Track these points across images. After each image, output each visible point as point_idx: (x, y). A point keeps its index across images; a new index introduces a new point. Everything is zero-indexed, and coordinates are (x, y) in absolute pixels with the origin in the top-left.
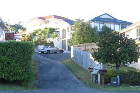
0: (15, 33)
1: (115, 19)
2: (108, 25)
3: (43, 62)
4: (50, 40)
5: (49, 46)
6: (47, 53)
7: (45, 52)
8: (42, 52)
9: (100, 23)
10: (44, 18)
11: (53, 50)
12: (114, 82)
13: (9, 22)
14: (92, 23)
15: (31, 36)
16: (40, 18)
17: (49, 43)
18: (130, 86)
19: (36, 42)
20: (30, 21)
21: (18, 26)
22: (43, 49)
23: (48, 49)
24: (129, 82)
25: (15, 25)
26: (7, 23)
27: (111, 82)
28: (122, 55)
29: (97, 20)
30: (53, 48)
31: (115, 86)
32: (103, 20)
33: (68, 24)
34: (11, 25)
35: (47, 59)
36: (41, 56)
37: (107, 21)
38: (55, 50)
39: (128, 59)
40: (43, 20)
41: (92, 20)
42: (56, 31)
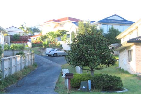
0: (32, 36)
1: (125, 20)
2: (116, 27)
3: (44, 66)
4: (59, 43)
5: (56, 49)
6: (54, 56)
7: (52, 55)
8: (50, 56)
9: (108, 25)
10: (59, 20)
11: (60, 53)
12: (83, 87)
13: (25, 25)
14: (100, 24)
15: (43, 39)
16: (54, 20)
17: (58, 46)
18: (102, 91)
19: (45, 45)
20: (45, 23)
21: (34, 28)
22: (50, 52)
23: (55, 52)
24: (100, 88)
25: (31, 27)
26: (23, 26)
27: (81, 87)
28: (91, 57)
29: (106, 21)
30: (61, 51)
31: (84, 92)
32: (112, 21)
33: (76, 26)
34: (28, 28)
35: (51, 62)
36: (46, 59)
37: (116, 23)
38: (62, 53)
39: (97, 62)
40: (58, 23)
41: (99, 22)
42: (67, 33)
